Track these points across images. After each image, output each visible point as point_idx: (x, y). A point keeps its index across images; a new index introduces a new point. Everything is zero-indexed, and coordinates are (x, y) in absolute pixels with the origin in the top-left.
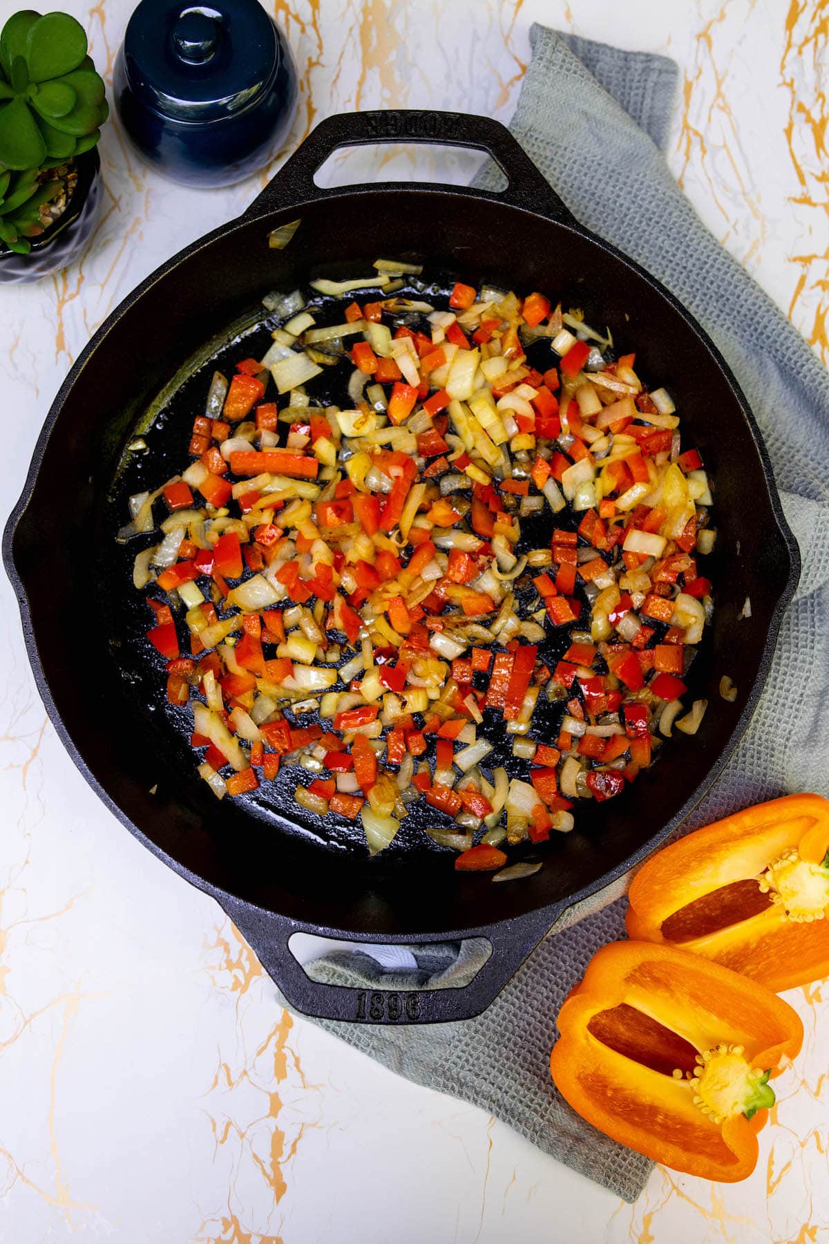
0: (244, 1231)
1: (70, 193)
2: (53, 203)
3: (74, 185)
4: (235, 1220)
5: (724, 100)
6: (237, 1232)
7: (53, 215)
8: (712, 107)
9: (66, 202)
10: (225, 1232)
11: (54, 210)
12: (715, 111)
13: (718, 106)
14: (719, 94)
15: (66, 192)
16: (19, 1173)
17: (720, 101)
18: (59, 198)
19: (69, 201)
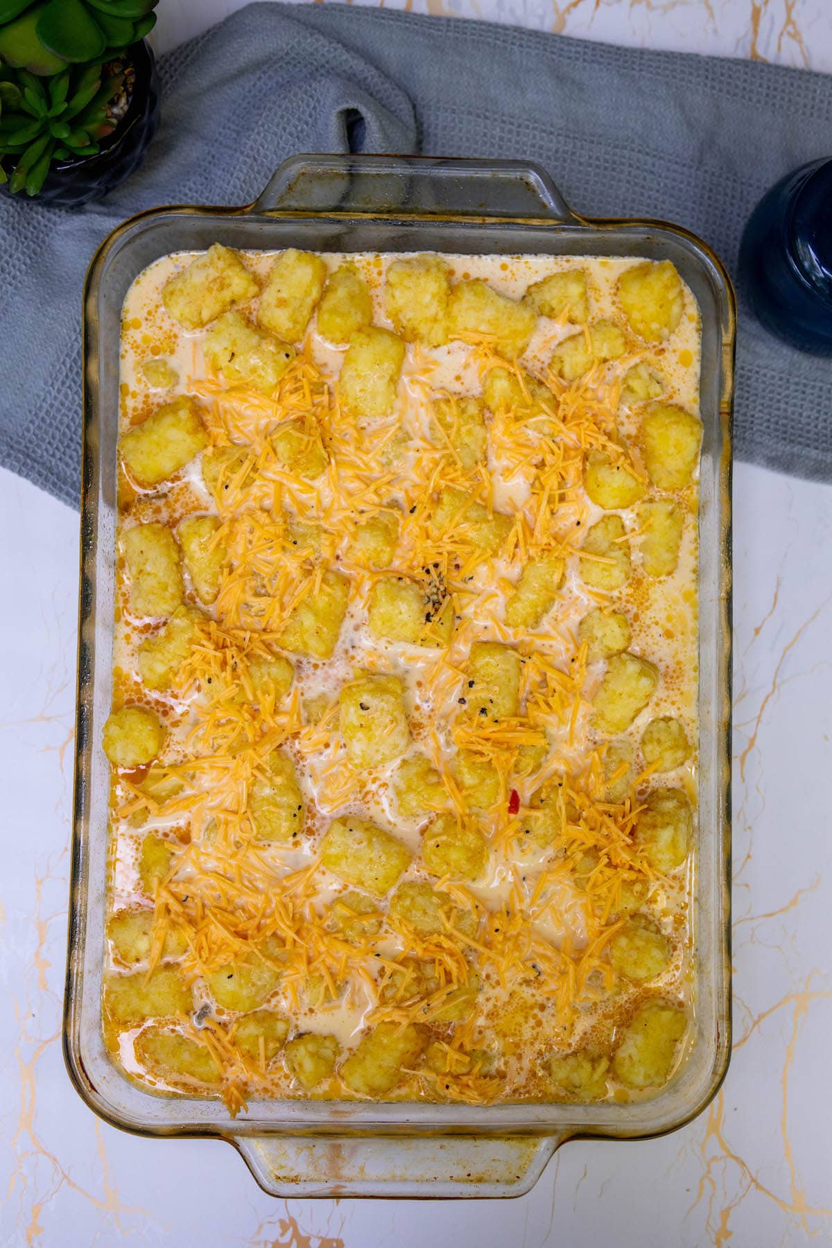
0: (303, 1234)
1: (130, 89)
2: (113, 103)
3: (133, 80)
4: (293, 1223)
5: (794, 27)
6: (296, 1234)
7: (116, 116)
8: (782, 34)
9: (127, 100)
10: (282, 1235)
11: (115, 110)
12: (785, 39)
13: (789, 34)
14: (789, 21)
15: (126, 90)
16: (65, 1176)
17: (790, 28)
18: (119, 98)
19: (130, 99)
